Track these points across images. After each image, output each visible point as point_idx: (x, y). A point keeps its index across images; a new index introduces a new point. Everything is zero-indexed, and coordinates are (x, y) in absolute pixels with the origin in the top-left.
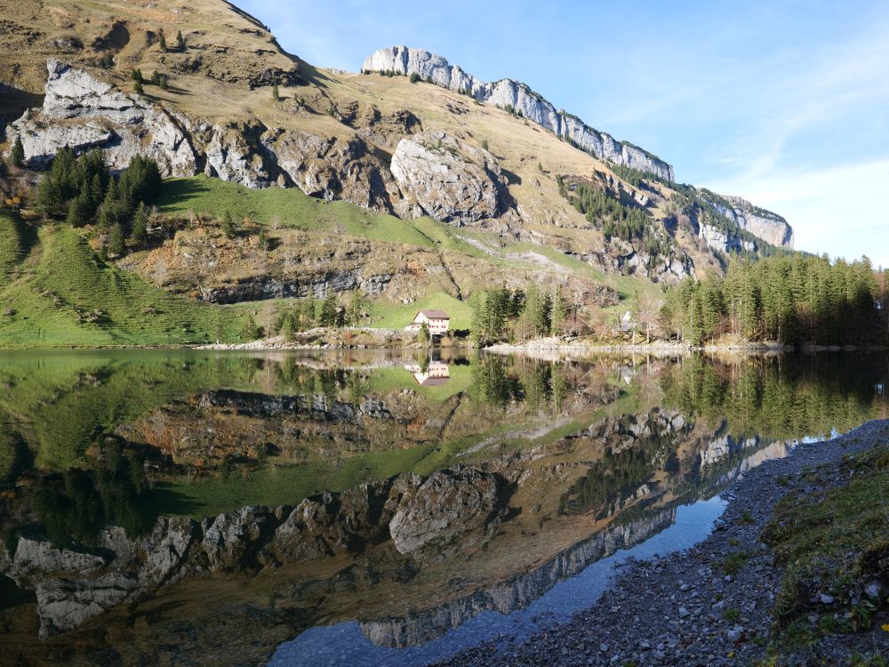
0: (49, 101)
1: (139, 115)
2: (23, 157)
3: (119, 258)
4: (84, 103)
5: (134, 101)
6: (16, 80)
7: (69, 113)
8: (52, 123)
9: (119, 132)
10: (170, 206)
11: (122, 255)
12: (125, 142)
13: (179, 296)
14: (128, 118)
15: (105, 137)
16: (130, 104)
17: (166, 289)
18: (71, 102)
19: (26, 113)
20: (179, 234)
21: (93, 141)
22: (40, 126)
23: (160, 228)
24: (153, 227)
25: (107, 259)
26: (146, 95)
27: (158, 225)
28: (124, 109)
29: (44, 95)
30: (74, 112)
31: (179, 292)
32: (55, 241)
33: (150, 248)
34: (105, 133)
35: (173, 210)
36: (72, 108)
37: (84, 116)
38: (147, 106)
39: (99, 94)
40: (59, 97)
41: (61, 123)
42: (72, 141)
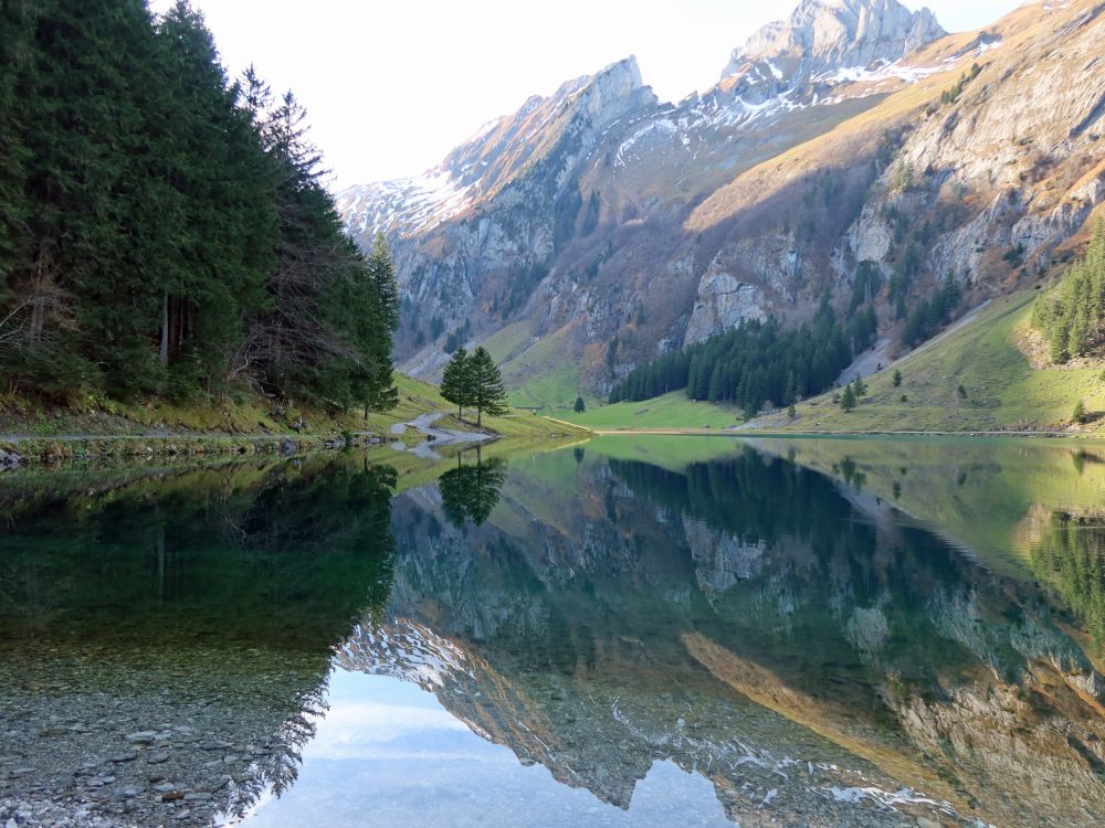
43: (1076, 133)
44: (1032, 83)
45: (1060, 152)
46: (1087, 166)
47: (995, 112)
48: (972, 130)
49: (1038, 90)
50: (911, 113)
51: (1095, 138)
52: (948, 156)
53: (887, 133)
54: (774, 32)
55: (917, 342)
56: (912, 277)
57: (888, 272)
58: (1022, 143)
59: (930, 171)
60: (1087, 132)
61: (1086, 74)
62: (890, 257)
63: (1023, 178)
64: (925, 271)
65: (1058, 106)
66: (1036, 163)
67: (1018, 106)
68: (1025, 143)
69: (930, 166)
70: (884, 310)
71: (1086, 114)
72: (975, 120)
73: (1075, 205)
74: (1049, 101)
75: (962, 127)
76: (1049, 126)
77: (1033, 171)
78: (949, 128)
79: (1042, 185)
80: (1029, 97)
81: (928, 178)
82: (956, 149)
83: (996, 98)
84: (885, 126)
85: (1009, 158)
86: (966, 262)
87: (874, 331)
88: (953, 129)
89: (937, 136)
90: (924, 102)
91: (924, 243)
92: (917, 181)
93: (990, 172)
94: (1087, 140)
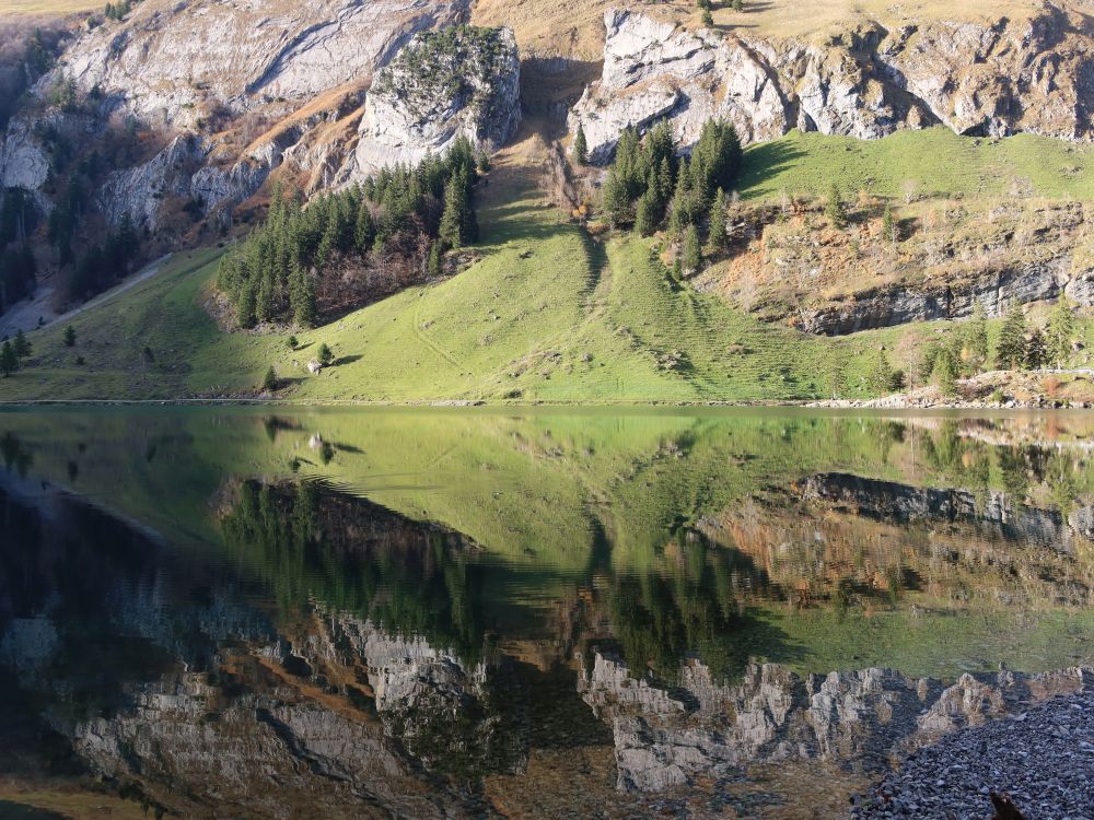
0: (609, 68)
1: (710, 58)
2: (586, 150)
3: (695, 275)
4: (645, 60)
5: (702, 40)
6: (574, 49)
7: (630, 78)
8: (613, 96)
9: (686, 91)
10: (754, 188)
11: (699, 270)
12: (694, 104)
13: (772, 325)
14: (696, 67)
15: (671, 102)
16: (698, 45)
17: (755, 316)
18: (632, 62)
19: (586, 91)
20: (768, 230)
21: (658, 110)
22: (601, 104)
23: (743, 224)
24: (735, 223)
25: (682, 279)
26: (717, 26)
27: (741, 220)
28: (691, 55)
29: (603, 61)
30: (635, 75)
31: (771, 319)
32: (627, 254)
33: (731, 256)
34: (670, 95)
35: (759, 193)
36: (633, 70)
37: (645, 78)
38: (718, 43)
39: (661, 42)
40: (619, 59)
41: (622, 95)
42: (635, 116)
43: (252, 89)
44: (206, 25)
45: (237, 106)
46: (263, 127)
47: (168, 45)
48: (144, 58)
49: (214, 33)
50: (68, 18)
51: (269, 100)
52: (115, 83)
53: (39, 34)
55: (89, 294)
56: (78, 216)
57: (47, 206)
58: (198, 87)
59: (96, 93)
60: (261, 91)
61: (259, 33)
62: (50, 187)
63: (200, 125)
64: (94, 211)
65: (234, 56)
66: (214, 112)
67: (195, 45)
68: (202, 87)
69: (96, 87)
70: (43, 251)
71: (260, 72)
72: (146, 47)
73: (253, 164)
74: (224, 49)
75: (132, 52)
76: (228, 76)
77: (211, 121)
78: (117, 49)
79: (220, 136)
80: (204, 39)
81: (94, 102)
82: (126, 75)
83: (170, 30)
84: (37, 24)
85: (185, 100)
86: (142, 208)
87: (33, 277)
88: (121, 51)
89: (103, 55)
90: (85, 9)
91: (92, 177)
92: (80, 102)
93: (166, 111)
94: (262, 101)
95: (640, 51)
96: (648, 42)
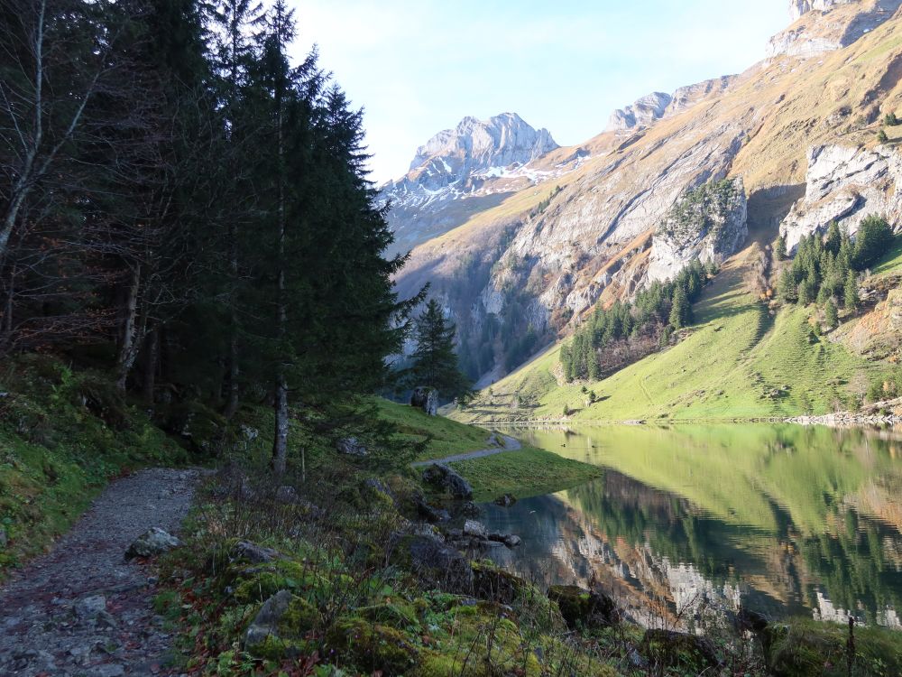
0: (810, 188)
1: (884, 166)
2: (785, 249)
3: (831, 331)
4: (834, 178)
5: (878, 154)
6: (792, 176)
7: (823, 193)
8: (809, 209)
9: (864, 194)
10: (889, 263)
11: (835, 327)
12: (869, 203)
13: (877, 363)
14: (873, 174)
15: (850, 204)
16: (875, 158)
17: (865, 357)
18: (824, 181)
19: (793, 207)
20: (891, 293)
21: (840, 212)
22: (800, 215)
23: (874, 291)
24: (868, 291)
25: (821, 334)
26: (892, 141)
27: (873, 288)
28: (868, 167)
29: (806, 184)
30: (827, 190)
31: (877, 358)
32: (789, 320)
33: (860, 316)
34: (850, 200)
35: (889, 267)
36: (825, 186)
37: (834, 190)
38: (891, 153)
39: (846, 162)
40: (815, 181)
41: (816, 205)
42: (823, 219)
43: (601, 241)
44: (582, 207)
45: (592, 252)
46: (603, 263)
47: (563, 223)
48: (551, 232)
49: (585, 211)
50: (522, 214)
51: (609, 245)
52: (538, 249)
53: (506, 228)
54: (445, 137)
55: (513, 367)
56: (515, 325)
57: (502, 321)
58: (574, 245)
59: (527, 257)
60: (606, 241)
61: (608, 205)
62: (503, 312)
63: (573, 267)
64: (523, 321)
65: (594, 223)
66: (580, 258)
67: (575, 220)
68: (575, 245)
69: (527, 255)
70: (498, 346)
71: (606, 230)
72: (552, 226)
73: (596, 286)
74: (589, 219)
75: (546, 230)
76: (589, 235)
77: (578, 263)
78: (539, 230)
79: (582, 272)
80: (580, 215)
81: (526, 262)
82: (542, 244)
83: (564, 213)
84: (505, 223)
85: (567, 254)
86: (544, 317)
87: (492, 360)
88: (540, 231)
89: (532, 235)
90: (529, 207)
91: (522, 304)
92: (520, 263)
93: (558, 260)
94: (606, 247)
95: (831, 172)
96: (836, 165)
